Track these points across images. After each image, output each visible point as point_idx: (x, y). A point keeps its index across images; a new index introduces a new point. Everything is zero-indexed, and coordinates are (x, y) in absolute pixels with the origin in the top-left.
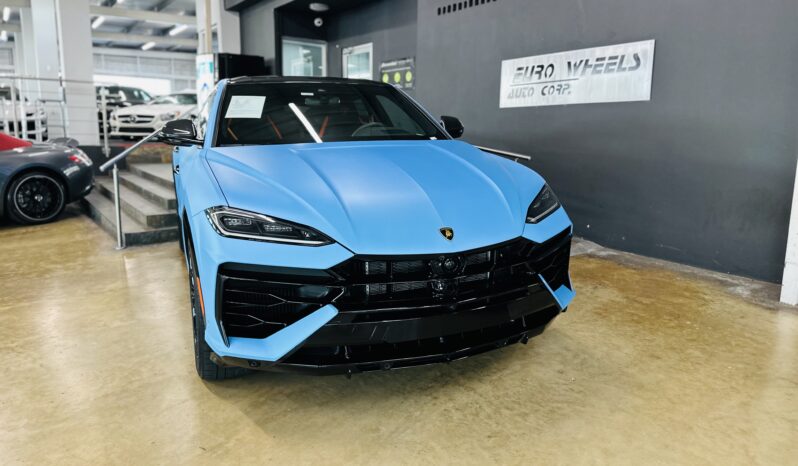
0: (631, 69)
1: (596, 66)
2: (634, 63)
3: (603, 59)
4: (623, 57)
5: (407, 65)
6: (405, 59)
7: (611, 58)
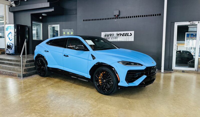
0: (130, 36)
1: (123, 35)
2: (130, 35)
3: (124, 34)
4: (128, 33)
5: (72, 31)
6: (70, 29)
7: (126, 33)
